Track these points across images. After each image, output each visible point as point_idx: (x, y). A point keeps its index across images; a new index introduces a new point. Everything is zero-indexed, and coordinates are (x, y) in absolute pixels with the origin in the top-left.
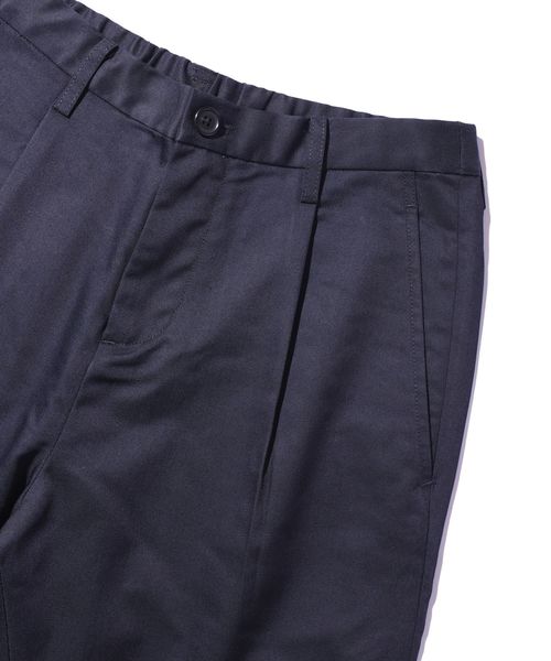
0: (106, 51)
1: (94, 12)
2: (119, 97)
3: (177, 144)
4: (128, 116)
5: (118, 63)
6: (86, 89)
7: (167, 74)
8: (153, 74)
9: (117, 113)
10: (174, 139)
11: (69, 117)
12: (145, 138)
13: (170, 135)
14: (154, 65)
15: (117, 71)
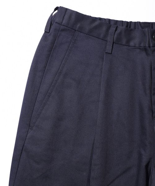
0: (115, 29)
1: (104, 19)
2: (124, 41)
3: (152, 48)
4: (129, 46)
5: (119, 31)
6: (113, 43)
7: (135, 29)
8: (131, 30)
9: (126, 46)
10: (149, 47)
11: (111, 54)
12: (138, 50)
13: (147, 46)
14: (130, 27)
15: (120, 33)
